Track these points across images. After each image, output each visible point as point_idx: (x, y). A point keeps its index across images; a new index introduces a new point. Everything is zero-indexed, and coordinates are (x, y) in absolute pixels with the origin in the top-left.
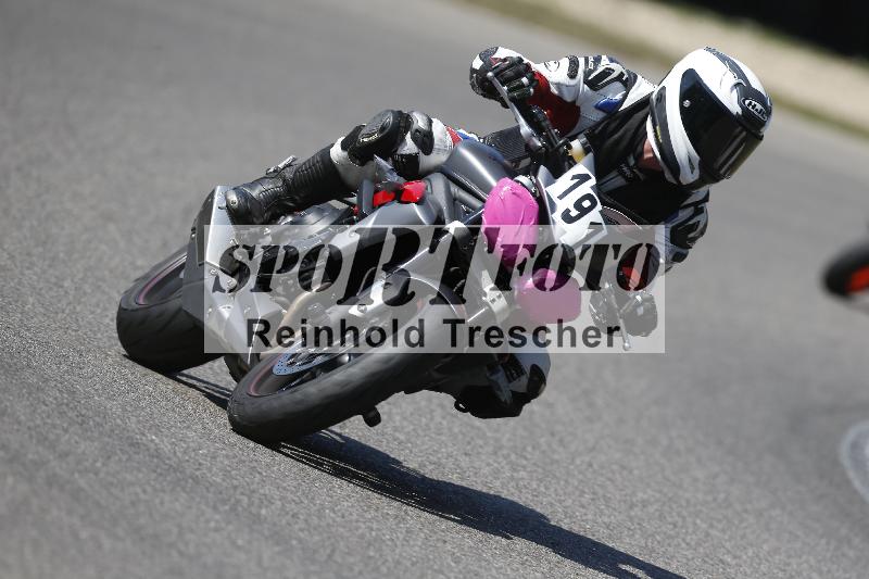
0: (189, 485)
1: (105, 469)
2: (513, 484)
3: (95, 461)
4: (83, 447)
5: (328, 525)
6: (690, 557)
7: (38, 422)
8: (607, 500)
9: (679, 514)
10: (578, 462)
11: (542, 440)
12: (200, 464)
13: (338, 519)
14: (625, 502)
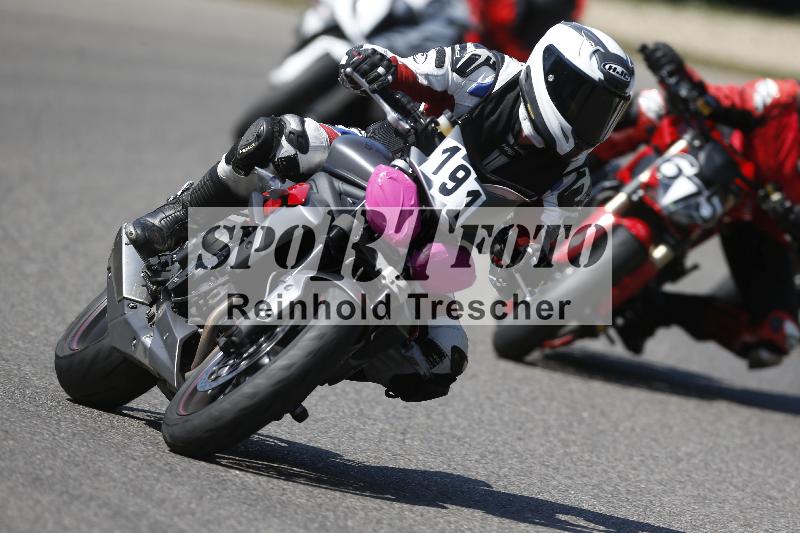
0: (278, 511)
1: (200, 509)
2: (568, 458)
3: (190, 503)
4: (176, 492)
5: (410, 525)
6: (740, 497)
7: (131, 476)
8: (655, 458)
9: (722, 461)
10: (621, 428)
11: (585, 415)
12: (284, 489)
13: (417, 518)
14: (671, 457)
